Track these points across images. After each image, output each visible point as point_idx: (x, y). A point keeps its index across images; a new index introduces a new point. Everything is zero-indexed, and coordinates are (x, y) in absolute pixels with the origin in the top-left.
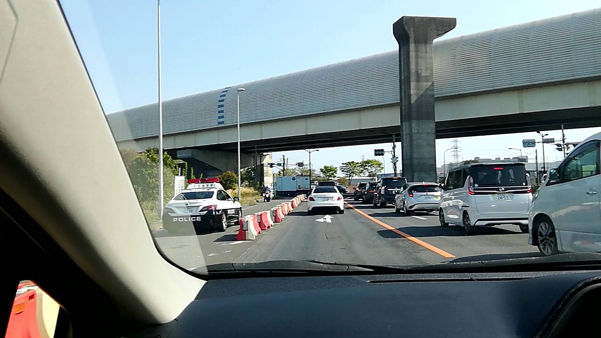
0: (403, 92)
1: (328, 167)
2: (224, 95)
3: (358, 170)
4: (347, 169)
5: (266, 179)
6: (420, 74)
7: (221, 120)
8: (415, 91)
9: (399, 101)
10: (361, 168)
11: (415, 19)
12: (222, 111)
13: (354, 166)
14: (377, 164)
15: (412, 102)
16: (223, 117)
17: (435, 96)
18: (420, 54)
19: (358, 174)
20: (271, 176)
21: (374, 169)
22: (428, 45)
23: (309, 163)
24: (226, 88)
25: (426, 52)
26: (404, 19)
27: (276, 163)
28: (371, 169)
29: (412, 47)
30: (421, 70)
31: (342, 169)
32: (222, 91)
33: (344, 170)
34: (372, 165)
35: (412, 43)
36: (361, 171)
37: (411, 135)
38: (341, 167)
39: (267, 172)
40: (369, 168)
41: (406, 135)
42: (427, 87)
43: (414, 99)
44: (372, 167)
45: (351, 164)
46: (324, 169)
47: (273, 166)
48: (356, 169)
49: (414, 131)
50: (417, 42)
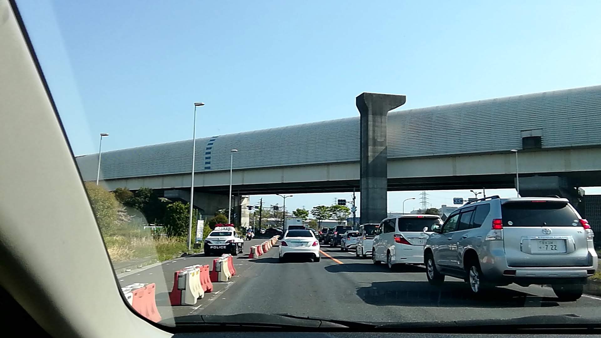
0: (363, 153)
1: (300, 210)
2: (212, 144)
3: (327, 214)
4: (317, 213)
5: (242, 219)
6: (376, 140)
7: (208, 165)
8: (372, 154)
9: (359, 160)
10: (330, 212)
11: (374, 96)
12: (209, 158)
13: (324, 210)
14: (344, 210)
15: (369, 162)
16: (209, 163)
17: (388, 158)
18: (376, 123)
19: (328, 218)
20: (247, 217)
21: (342, 214)
22: (383, 116)
23: (283, 205)
24: (214, 137)
25: (381, 122)
26: (365, 96)
27: (254, 206)
28: (339, 214)
29: (370, 117)
30: (377, 136)
31: (313, 212)
32: (210, 140)
33: (315, 213)
34: (340, 210)
35: (370, 114)
36: (330, 215)
37: (367, 189)
38: (312, 210)
39: (245, 213)
40: (338, 213)
41: (364, 189)
42: (382, 150)
43: (370, 160)
44: (340, 212)
45: (321, 208)
46: (297, 212)
47: (251, 208)
48: (326, 213)
49: (371, 186)
50: (374, 114)
